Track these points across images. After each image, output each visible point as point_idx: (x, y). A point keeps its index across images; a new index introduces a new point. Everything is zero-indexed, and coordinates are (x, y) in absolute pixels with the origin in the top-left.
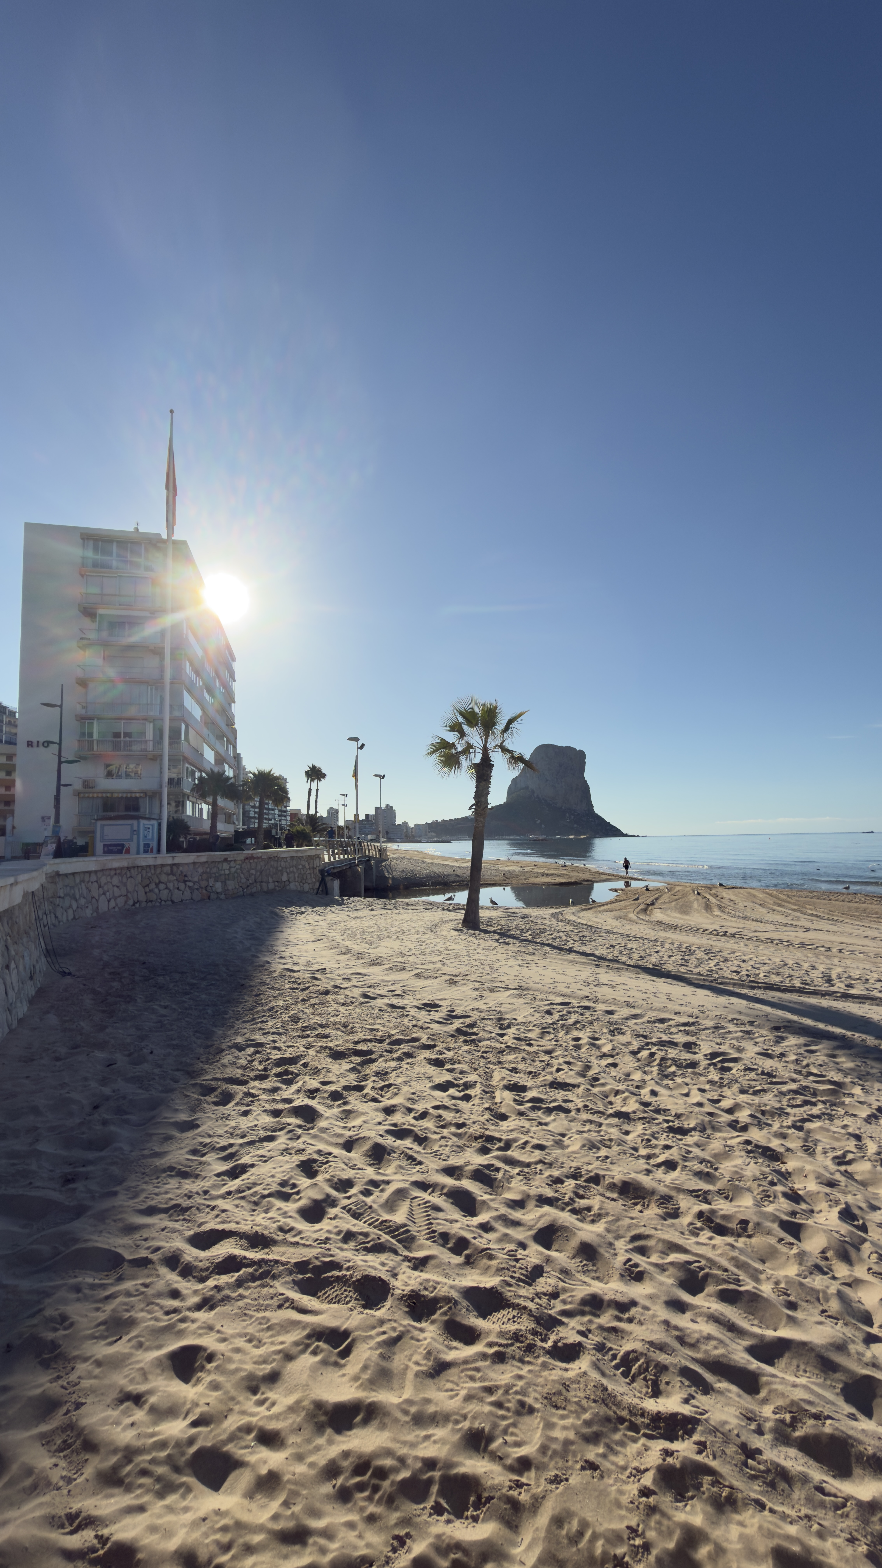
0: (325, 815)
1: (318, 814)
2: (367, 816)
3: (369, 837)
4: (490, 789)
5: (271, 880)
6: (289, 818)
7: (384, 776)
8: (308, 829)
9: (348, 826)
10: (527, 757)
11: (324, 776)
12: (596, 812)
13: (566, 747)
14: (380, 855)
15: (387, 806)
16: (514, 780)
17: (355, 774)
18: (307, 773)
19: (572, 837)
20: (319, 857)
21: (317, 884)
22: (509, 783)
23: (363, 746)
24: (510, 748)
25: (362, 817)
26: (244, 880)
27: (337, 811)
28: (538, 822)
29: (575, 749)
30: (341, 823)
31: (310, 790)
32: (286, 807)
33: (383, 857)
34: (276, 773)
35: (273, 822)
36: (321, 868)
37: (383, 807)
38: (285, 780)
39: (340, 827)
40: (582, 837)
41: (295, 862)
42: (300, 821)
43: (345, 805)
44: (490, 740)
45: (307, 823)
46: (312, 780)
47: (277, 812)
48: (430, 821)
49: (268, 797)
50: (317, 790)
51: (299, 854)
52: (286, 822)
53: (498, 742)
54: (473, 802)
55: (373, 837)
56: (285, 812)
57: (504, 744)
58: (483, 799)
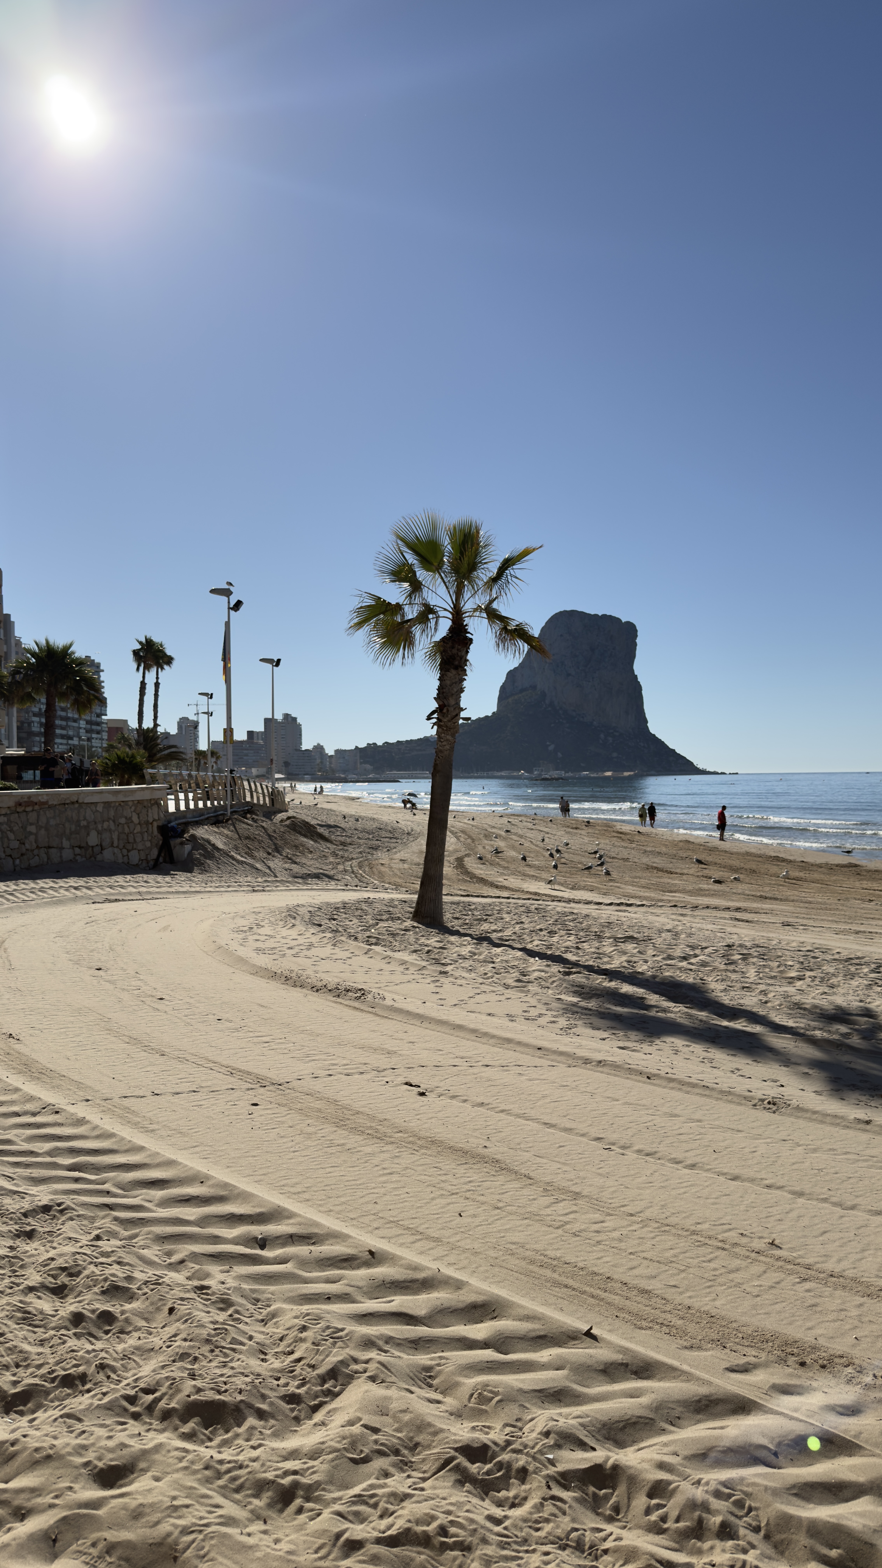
0: (173, 730)
1: (160, 730)
2: (250, 734)
3: (254, 771)
4: (465, 684)
5: (66, 844)
6: (105, 736)
7: (279, 661)
8: (140, 756)
9: (215, 751)
10: (535, 631)
11: (169, 660)
12: (652, 731)
13: (604, 616)
14: (272, 801)
15: (287, 716)
16: (511, 675)
17: (226, 657)
18: (136, 653)
19: (609, 774)
20: (157, 804)
21: (155, 852)
22: (503, 679)
23: (238, 605)
24: (504, 614)
25: (240, 735)
26: (15, 844)
27: (195, 725)
28: (551, 748)
29: (619, 620)
30: (203, 746)
31: (143, 685)
32: (99, 715)
33: (278, 806)
34: (79, 651)
35: (75, 741)
36: (160, 823)
37: (279, 717)
38: (98, 666)
39: (201, 754)
40: (626, 774)
41: (112, 813)
42: (125, 740)
43: (210, 714)
44: (467, 594)
45: (138, 743)
46: (147, 668)
47: (83, 724)
48: (362, 745)
49: (63, 696)
50: (157, 685)
51: (121, 798)
52: (99, 743)
53: (482, 600)
54: (435, 705)
55: (263, 771)
56: (99, 724)
57: (495, 605)
58: (452, 702)
